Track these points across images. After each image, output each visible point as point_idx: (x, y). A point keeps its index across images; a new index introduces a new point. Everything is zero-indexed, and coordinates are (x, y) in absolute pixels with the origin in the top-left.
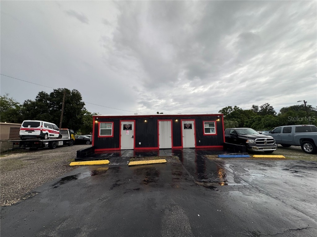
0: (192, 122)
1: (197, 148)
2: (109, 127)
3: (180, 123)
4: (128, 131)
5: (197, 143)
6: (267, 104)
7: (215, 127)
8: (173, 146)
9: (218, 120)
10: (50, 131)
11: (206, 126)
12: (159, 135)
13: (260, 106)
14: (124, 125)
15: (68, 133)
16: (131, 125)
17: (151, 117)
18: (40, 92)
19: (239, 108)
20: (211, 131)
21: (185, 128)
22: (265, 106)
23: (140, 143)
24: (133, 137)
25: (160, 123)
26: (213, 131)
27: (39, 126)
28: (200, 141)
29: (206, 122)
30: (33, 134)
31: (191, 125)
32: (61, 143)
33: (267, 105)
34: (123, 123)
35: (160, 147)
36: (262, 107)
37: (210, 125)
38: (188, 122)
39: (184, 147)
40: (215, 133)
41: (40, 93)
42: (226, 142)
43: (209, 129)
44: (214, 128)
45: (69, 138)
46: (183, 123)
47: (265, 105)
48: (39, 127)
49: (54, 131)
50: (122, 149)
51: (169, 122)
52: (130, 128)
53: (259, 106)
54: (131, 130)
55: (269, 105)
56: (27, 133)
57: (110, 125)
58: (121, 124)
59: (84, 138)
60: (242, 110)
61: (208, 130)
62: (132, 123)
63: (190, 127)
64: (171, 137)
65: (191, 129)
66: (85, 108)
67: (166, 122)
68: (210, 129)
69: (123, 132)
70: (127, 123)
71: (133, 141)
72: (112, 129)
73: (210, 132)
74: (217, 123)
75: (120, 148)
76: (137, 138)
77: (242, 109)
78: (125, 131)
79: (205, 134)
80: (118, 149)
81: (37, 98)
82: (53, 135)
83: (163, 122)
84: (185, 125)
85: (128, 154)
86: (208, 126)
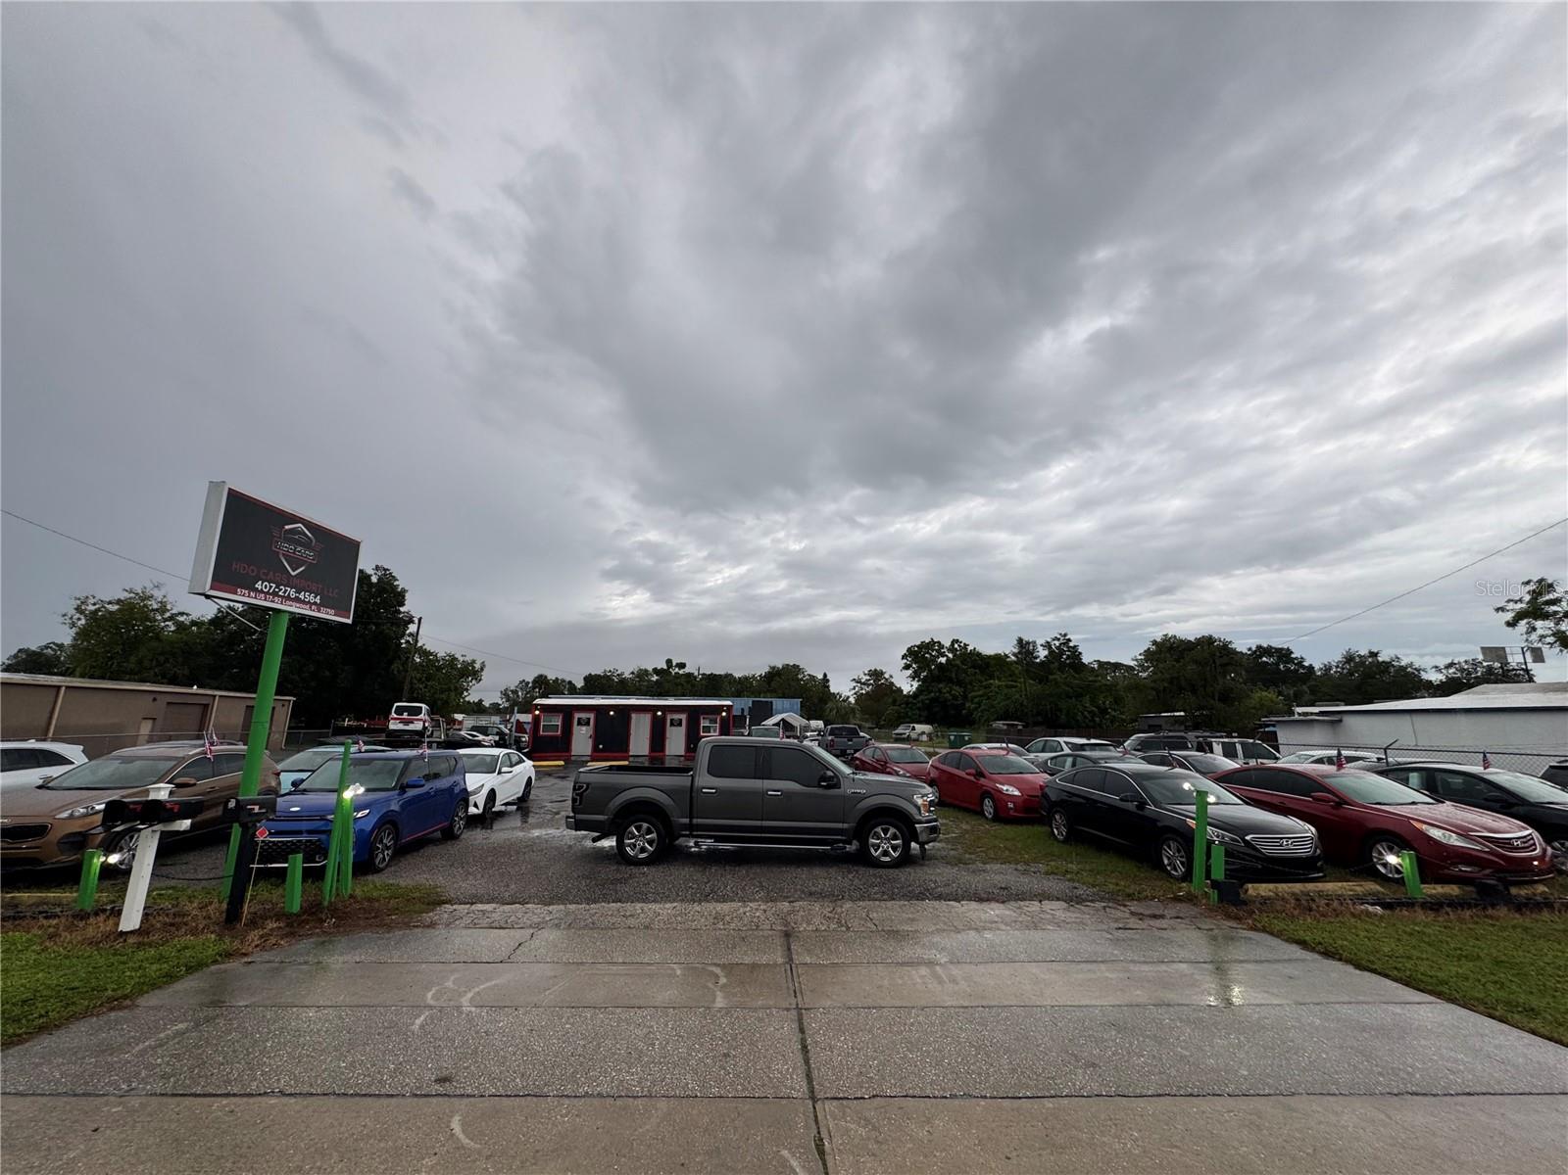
0: (683, 717)
1: (686, 756)
2: (557, 721)
3: (664, 717)
4: (584, 728)
5: (686, 749)
6: (1065, 635)
7: (718, 725)
8: (651, 752)
9: (724, 714)
11: (704, 723)
12: (630, 734)
13: (1043, 642)
14: (579, 719)
16: (590, 718)
17: (621, 708)
19: (970, 648)
20: (712, 731)
21: (672, 724)
22: (1057, 643)
23: (601, 746)
24: (591, 737)
25: (634, 716)
26: (715, 731)
27: (421, 713)
28: (691, 746)
29: (705, 716)
30: (411, 727)
31: (681, 720)
33: (1062, 640)
34: (577, 716)
35: (631, 754)
36: (1048, 645)
37: (711, 721)
38: (676, 716)
39: (666, 754)
40: (717, 734)
43: (710, 727)
44: (717, 727)
46: (669, 717)
47: (1059, 639)
48: (421, 716)
50: (573, 754)
51: (647, 715)
52: (587, 723)
53: (1040, 641)
54: (589, 725)
55: (1069, 640)
56: (401, 727)
57: (557, 717)
58: (574, 718)
60: (979, 654)
61: (707, 729)
62: (592, 716)
63: (680, 724)
64: (649, 739)
65: (681, 726)
66: (412, 635)
67: (644, 715)
69: (576, 728)
70: (584, 715)
71: (590, 741)
72: (560, 724)
73: (710, 733)
74: (722, 718)
75: (571, 753)
76: (597, 738)
78: (579, 727)
79: (701, 734)
80: (568, 754)
83: (638, 715)
84: (672, 720)
85: (584, 759)
86: (708, 722)
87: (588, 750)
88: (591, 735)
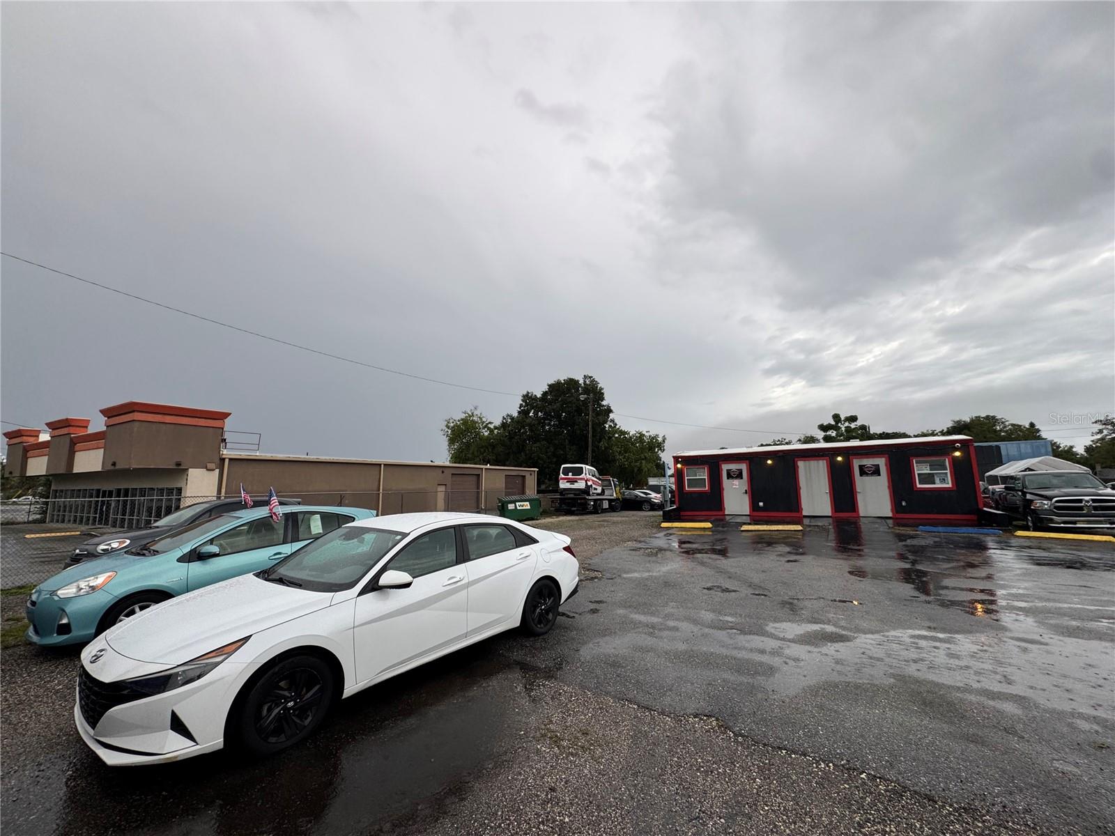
0: (881, 462)
1: (897, 518)
2: (703, 474)
3: (848, 466)
4: (736, 482)
5: (897, 508)
7: (948, 471)
8: (836, 512)
9: (958, 454)
10: (593, 482)
11: (920, 468)
12: (800, 488)
14: (728, 471)
15: (611, 486)
16: (742, 469)
17: (781, 454)
20: (937, 480)
21: (863, 473)
23: (761, 504)
24: (746, 493)
25: (801, 464)
26: (943, 481)
29: (920, 459)
30: (576, 486)
32: (606, 505)
34: (725, 467)
35: (805, 513)
37: (934, 467)
38: (869, 462)
39: (861, 514)
40: (950, 485)
41: (524, 396)
42: (985, 507)
43: (932, 474)
44: (946, 474)
45: (615, 495)
46: (856, 463)
48: (584, 475)
49: (597, 482)
50: (726, 513)
51: (821, 462)
52: (740, 476)
54: (742, 478)
57: (702, 470)
58: (722, 470)
59: (637, 496)
61: (928, 478)
62: (743, 467)
63: (876, 472)
64: (828, 495)
65: (879, 475)
66: (612, 421)
67: (816, 462)
68: (936, 477)
69: (726, 483)
70: (733, 467)
71: (747, 498)
72: (706, 478)
73: (934, 483)
75: (724, 512)
76: (755, 494)
78: (730, 481)
79: (919, 486)
80: (721, 513)
81: (520, 408)
82: (597, 489)
83: (807, 462)
84: (862, 467)
85: (739, 520)
86: (928, 468)
87: (746, 509)
88: (746, 490)
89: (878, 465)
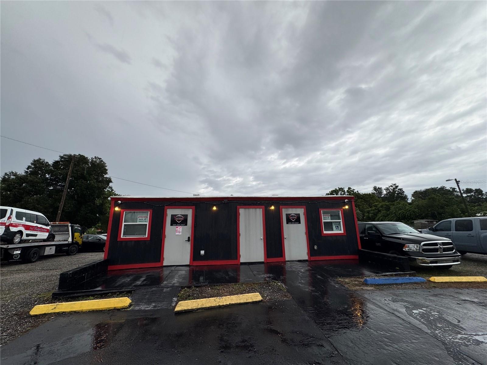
0: (301, 211)
1: (311, 261)
2: (143, 219)
3: (278, 212)
4: (180, 228)
5: (311, 252)
6: (395, 185)
7: (341, 220)
8: (268, 257)
9: (347, 207)
10: (27, 228)
11: (326, 219)
12: (240, 235)
13: (385, 188)
14: (173, 216)
15: (68, 231)
16: (187, 215)
17: (226, 201)
18: (36, 159)
19: (355, 191)
20: (334, 227)
21: (289, 221)
22: (392, 188)
23: (202, 252)
24: (189, 240)
25: (242, 211)
26: (337, 228)
27: (4, 216)
28: (316, 247)
29: (325, 210)
32: (50, 251)
33: (394, 187)
34: (170, 212)
35: (242, 260)
36: (387, 189)
37: (332, 217)
38: (293, 211)
39: (286, 260)
40: (342, 232)
41: (35, 161)
42: (362, 248)
43: (331, 223)
44: (340, 222)
45: (70, 240)
46: (285, 212)
47: (392, 186)
48: (5, 220)
49: (38, 227)
50: (165, 264)
51: (258, 210)
52: (184, 222)
54: (186, 225)
55: (397, 187)
57: (144, 215)
58: (166, 215)
59: (100, 240)
60: (359, 194)
61: (329, 226)
62: (189, 212)
63: (298, 220)
64: (263, 240)
65: (300, 223)
66: (111, 188)
67: (254, 210)
68: (333, 224)
69: (169, 229)
70: (178, 212)
71: (188, 247)
72: (147, 223)
73: (333, 230)
74: (345, 212)
75: (162, 263)
76: (197, 241)
77: (359, 192)
78: (174, 227)
79: (325, 232)
80: (158, 265)
81: (28, 169)
82: (36, 235)
83: (247, 210)
84: (288, 216)
86: (330, 218)
87: (186, 259)
88: (189, 238)
89: (299, 214)
